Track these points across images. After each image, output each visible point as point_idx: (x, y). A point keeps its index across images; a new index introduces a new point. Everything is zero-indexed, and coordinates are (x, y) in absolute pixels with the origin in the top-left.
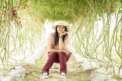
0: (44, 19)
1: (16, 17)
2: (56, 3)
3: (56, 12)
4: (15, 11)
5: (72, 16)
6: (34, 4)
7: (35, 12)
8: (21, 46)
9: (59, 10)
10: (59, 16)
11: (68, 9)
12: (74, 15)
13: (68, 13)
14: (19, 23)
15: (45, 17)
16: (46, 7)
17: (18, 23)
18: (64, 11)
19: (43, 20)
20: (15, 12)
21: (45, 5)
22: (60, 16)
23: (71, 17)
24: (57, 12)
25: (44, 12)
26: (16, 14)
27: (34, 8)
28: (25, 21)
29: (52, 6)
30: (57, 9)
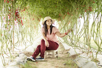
0: (39, 18)
1: (19, 17)
2: (48, 5)
3: (48, 12)
4: (17, 12)
6: (31, 7)
7: (33, 13)
8: (23, 39)
9: (51, 11)
10: (51, 15)
11: (58, 10)
12: (62, 14)
13: (57, 13)
15: (41, 16)
16: (41, 9)
17: (20, 22)
18: (54, 11)
20: (18, 14)
21: (40, 7)
23: (60, 16)
25: (39, 13)
26: (18, 15)
27: (32, 10)
28: (25, 20)
29: (45, 8)
30: (49, 10)
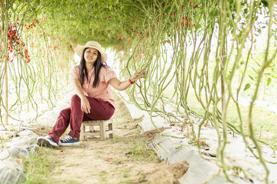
0: (72, 44)
1: (18, 43)
2: (90, 14)
3: (93, 30)
4: (15, 32)
5: (122, 38)
6: (50, 18)
7: (55, 33)
8: (30, 95)
9: (97, 26)
10: (98, 38)
11: (114, 25)
12: (125, 35)
13: (113, 32)
14: (24, 54)
15: (75, 41)
16: (74, 23)
17: (22, 54)
18: (107, 29)
19: (71, 47)
20: (16, 34)
21: (73, 19)
22: (101, 39)
23: (120, 40)
24: (95, 32)
25: (71, 32)
26: (16, 37)
27: (52, 25)
28: (35, 50)
29: (85, 21)
